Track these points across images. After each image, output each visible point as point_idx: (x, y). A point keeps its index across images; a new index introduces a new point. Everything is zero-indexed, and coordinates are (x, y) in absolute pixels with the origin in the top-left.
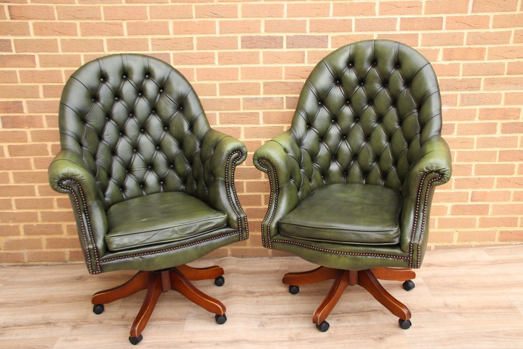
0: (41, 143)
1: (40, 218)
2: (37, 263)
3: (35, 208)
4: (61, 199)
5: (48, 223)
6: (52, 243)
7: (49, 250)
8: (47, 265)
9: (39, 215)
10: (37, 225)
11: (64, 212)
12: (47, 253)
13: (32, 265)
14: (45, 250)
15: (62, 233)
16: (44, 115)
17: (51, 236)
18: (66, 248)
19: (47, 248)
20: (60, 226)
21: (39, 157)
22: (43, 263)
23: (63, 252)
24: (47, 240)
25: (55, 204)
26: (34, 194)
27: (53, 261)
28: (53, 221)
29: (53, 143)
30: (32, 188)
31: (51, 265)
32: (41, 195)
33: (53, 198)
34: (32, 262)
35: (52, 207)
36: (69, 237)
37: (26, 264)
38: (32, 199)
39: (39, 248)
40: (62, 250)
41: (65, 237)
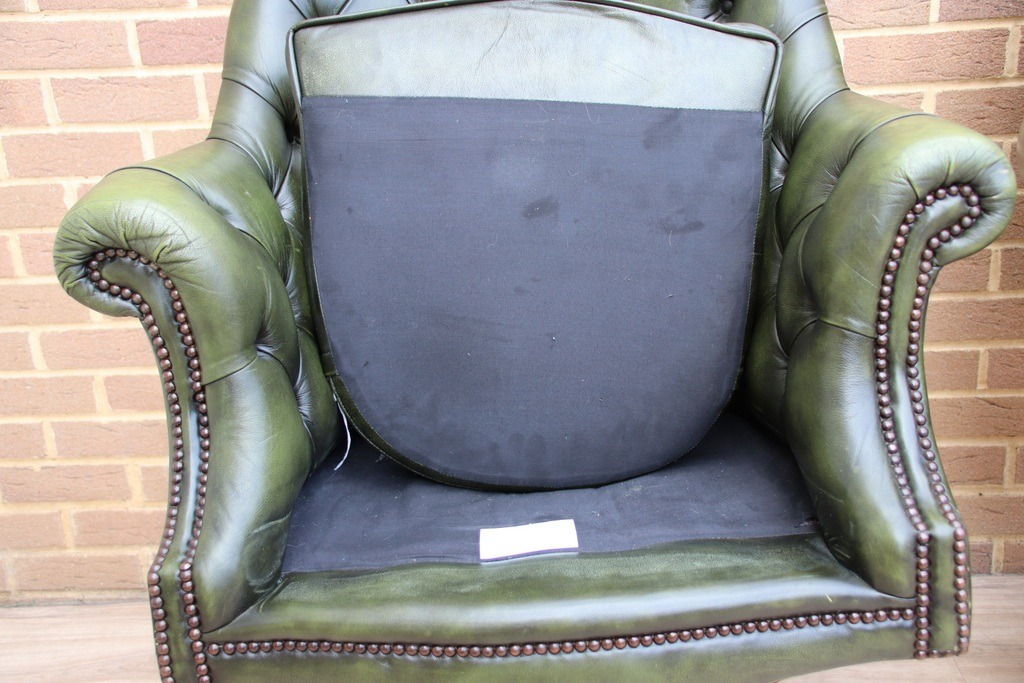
0: (43, 181)
1: (51, 447)
2: (49, 595)
3: (35, 411)
4: (118, 379)
5: (82, 463)
6: (94, 531)
7: (86, 553)
8: (81, 602)
9: (49, 435)
10: (43, 468)
11: (131, 424)
12: (79, 562)
13: (32, 604)
14: (72, 552)
15: (125, 495)
16: (45, 77)
17: (92, 507)
18: (141, 545)
19: (78, 546)
20: (119, 471)
21: (37, 231)
22: (70, 595)
23: (132, 557)
24: (79, 517)
25: (100, 397)
26: (26, 364)
27: (103, 589)
28: (95, 456)
29: (82, 180)
30: (22, 342)
31: (95, 603)
32: (52, 367)
33: (93, 378)
34: (30, 591)
35: (89, 407)
36: (149, 509)
37: (15, 597)
38: (24, 382)
39: (52, 546)
40: (129, 552)
41: (137, 509)
